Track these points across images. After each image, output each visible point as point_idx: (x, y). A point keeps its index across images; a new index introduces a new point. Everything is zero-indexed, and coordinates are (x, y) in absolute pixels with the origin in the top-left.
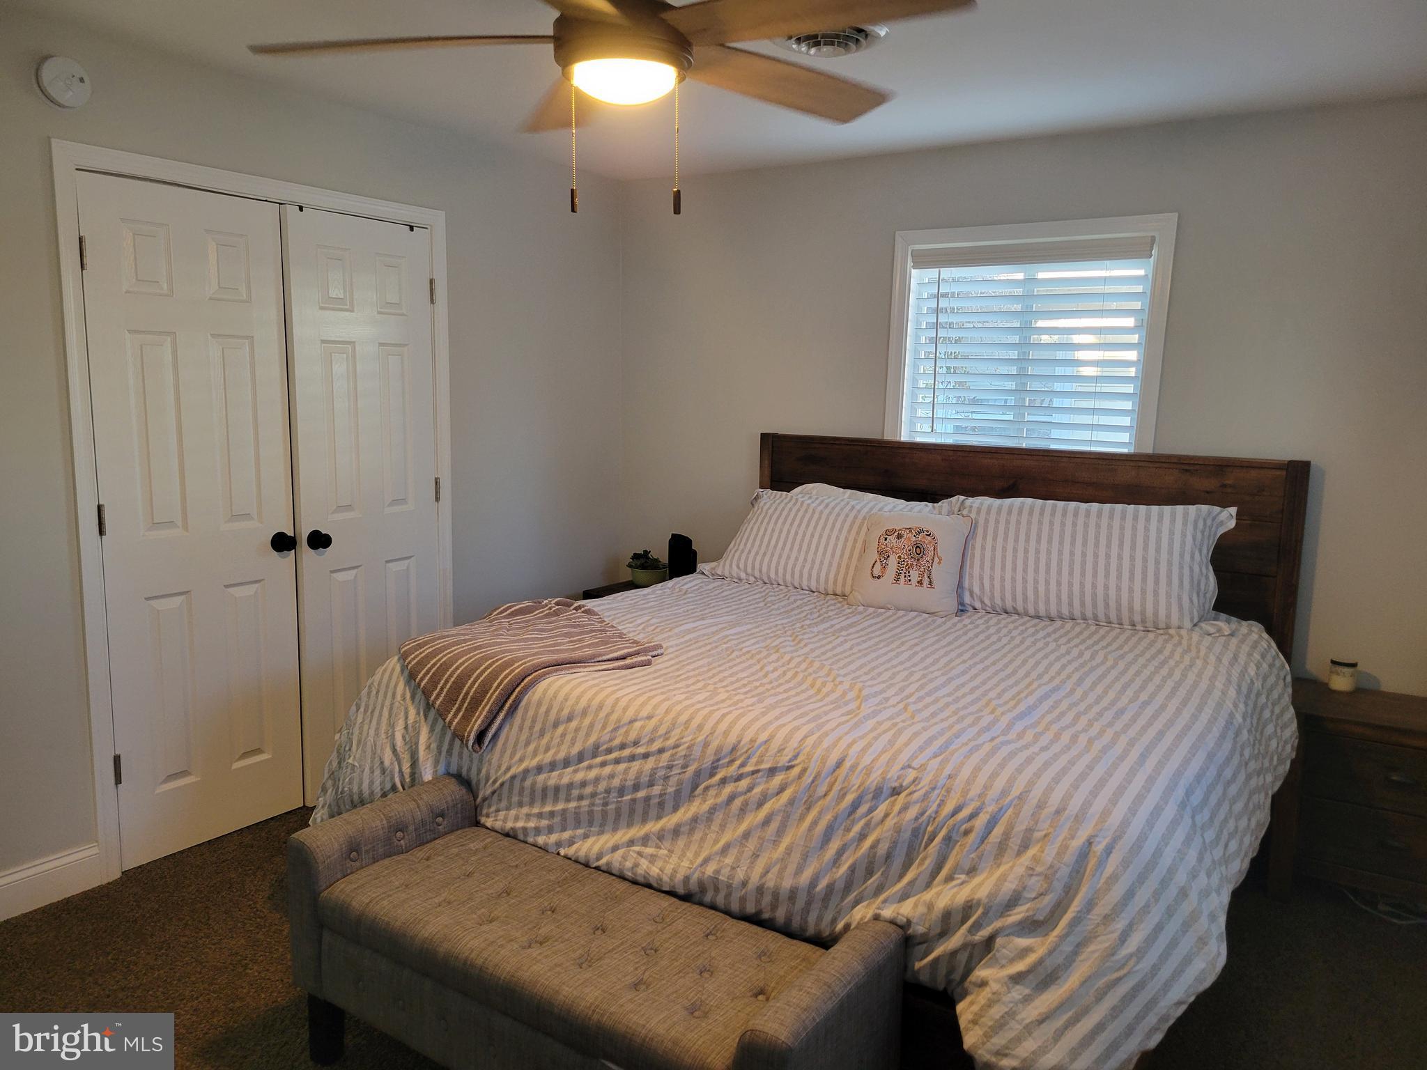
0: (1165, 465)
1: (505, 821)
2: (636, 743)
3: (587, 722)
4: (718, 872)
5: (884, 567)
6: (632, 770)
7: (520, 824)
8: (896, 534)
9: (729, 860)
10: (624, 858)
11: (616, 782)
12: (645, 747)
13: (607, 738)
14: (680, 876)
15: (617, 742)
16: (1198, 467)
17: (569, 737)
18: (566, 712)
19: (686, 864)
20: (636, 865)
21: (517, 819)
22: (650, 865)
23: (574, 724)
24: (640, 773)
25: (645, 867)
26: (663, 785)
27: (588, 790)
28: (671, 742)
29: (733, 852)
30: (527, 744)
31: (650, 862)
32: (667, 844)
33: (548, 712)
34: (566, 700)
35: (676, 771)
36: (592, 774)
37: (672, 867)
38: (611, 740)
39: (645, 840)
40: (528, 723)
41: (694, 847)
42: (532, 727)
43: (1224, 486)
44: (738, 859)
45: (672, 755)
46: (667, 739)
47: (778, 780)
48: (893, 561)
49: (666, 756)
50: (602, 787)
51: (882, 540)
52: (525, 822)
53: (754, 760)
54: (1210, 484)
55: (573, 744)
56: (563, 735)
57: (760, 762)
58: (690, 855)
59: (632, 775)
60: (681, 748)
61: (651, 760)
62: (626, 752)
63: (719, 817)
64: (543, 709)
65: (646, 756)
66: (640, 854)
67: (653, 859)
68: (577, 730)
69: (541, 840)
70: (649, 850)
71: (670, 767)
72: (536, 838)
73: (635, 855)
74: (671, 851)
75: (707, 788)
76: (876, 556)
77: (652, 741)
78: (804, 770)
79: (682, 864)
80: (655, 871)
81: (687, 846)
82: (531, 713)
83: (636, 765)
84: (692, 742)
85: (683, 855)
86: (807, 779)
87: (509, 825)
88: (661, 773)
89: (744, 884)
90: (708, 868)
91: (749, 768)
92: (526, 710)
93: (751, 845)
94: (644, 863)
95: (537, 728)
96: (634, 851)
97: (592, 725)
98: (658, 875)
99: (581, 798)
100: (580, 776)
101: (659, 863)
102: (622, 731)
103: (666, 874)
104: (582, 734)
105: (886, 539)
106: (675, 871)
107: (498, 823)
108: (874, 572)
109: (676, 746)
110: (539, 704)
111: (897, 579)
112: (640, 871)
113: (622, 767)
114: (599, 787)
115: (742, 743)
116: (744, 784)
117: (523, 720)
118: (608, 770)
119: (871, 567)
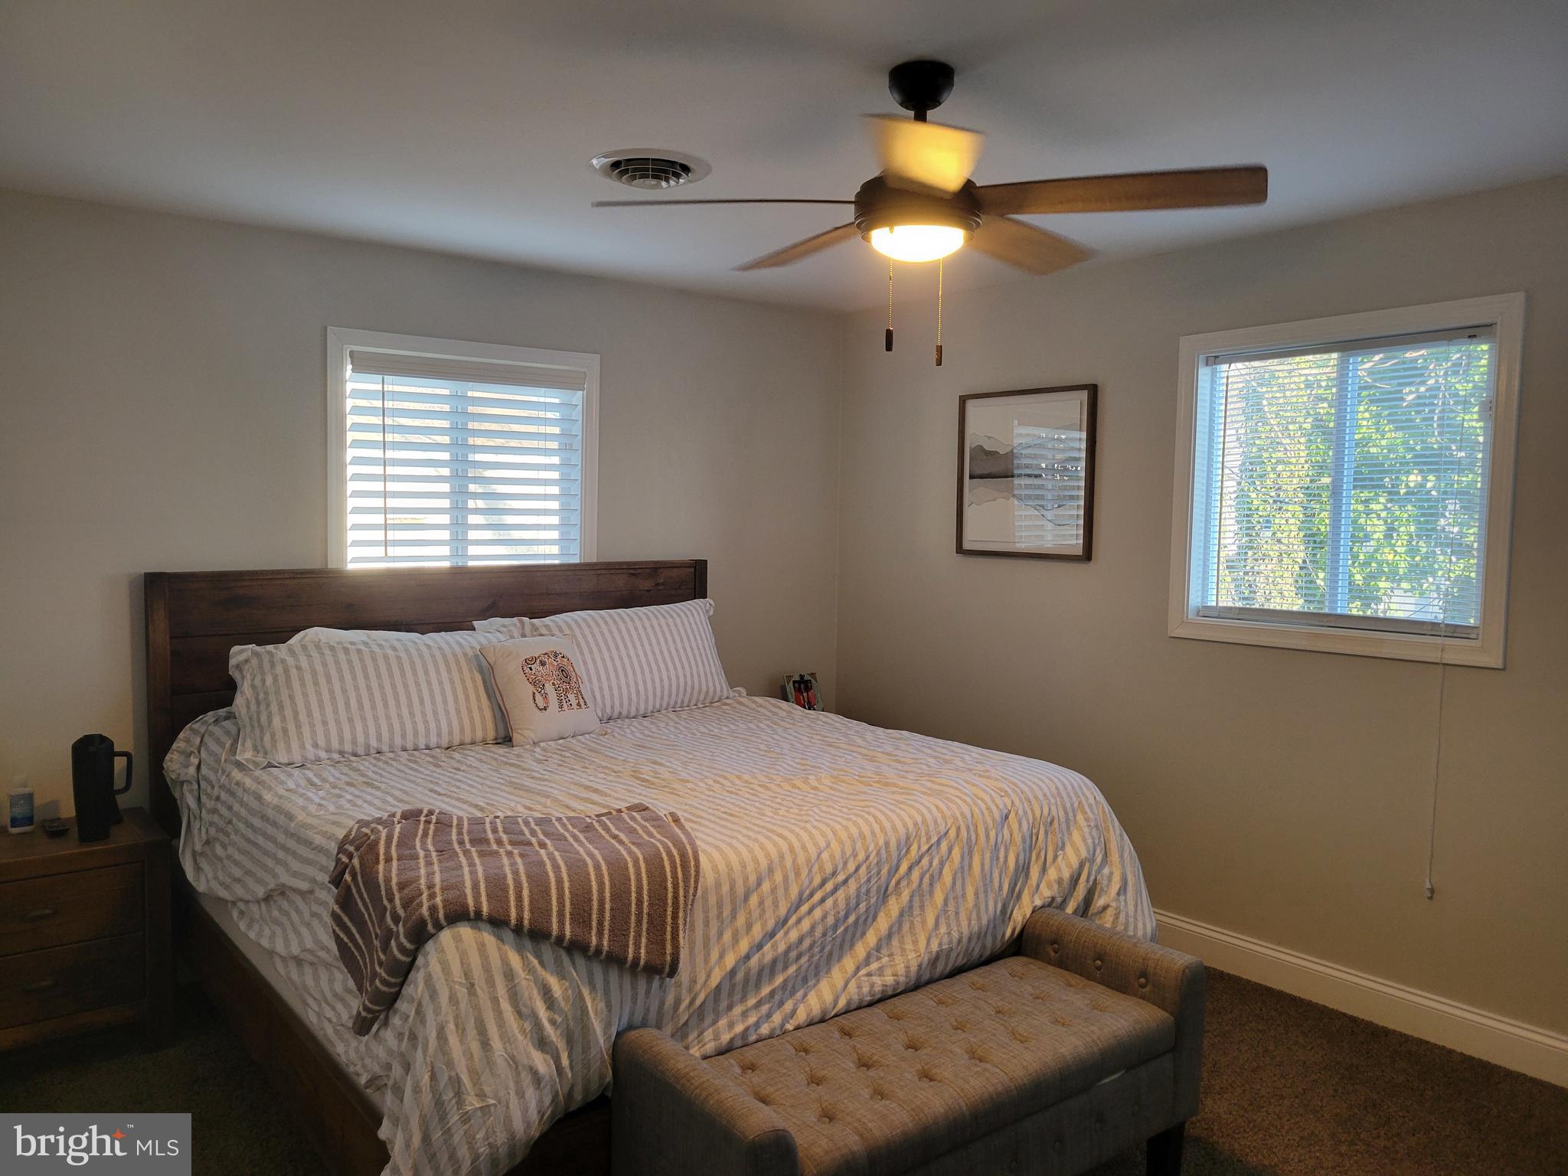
0: (618, 571)
1: (717, 1037)
2: (834, 874)
3: (778, 877)
4: (940, 944)
5: (545, 697)
6: (839, 900)
7: (739, 1028)
8: (538, 661)
9: (943, 930)
10: (859, 987)
11: (830, 920)
12: (842, 873)
13: (806, 882)
14: (914, 969)
15: (817, 880)
16: (639, 571)
17: (768, 902)
18: (753, 878)
19: (912, 955)
20: (872, 986)
21: (731, 1025)
22: (882, 978)
23: (766, 887)
24: (848, 899)
25: (880, 983)
26: (866, 900)
27: (807, 943)
28: (861, 856)
29: (942, 920)
30: (720, 934)
31: (879, 976)
32: (884, 951)
33: (732, 888)
34: (744, 867)
35: (873, 881)
36: (806, 925)
37: (902, 965)
38: (810, 883)
39: (867, 961)
40: (713, 913)
41: (908, 939)
42: (720, 915)
43: (657, 585)
44: (948, 925)
45: (868, 868)
46: (856, 856)
47: (944, 846)
48: (549, 688)
49: (863, 870)
50: (818, 933)
51: (527, 670)
52: (743, 1022)
53: (924, 839)
54: (646, 584)
55: (777, 906)
56: (761, 903)
57: (929, 839)
58: (909, 946)
59: (842, 905)
60: (871, 857)
61: (852, 882)
62: (829, 886)
63: (916, 904)
64: (726, 888)
65: (845, 882)
66: (869, 975)
67: (880, 971)
68: (774, 890)
69: (765, 1030)
70: (874, 966)
71: (869, 880)
72: (759, 1032)
73: (866, 979)
74: (891, 955)
75: (898, 883)
76: (531, 689)
77: (845, 863)
78: (959, 829)
79: (909, 957)
80: (889, 980)
81: (902, 942)
82: (712, 900)
83: (841, 894)
84: (878, 848)
85: (903, 950)
86: (964, 833)
87: (726, 1038)
88: (864, 890)
89: (960, 941)
90: (932, 946)
91: (924, 848)
92: (705, 898)
93: (951, 908)
94: (876, 979)
95: (727, 912)
96: (863, 975)
97: (786, 878)
98: (895, 980)
99: (799, 957)
100: (794, 935)
101: (888, 971)
102: (816, 868)
103: (901, 975)
104: (781, 891)
105: (531, 669)
106: (907, 967)
107: (707, 1046)
108: (539, 705)
109: (867, 858)
110: (718, 885)
111: (561, 707)
112: (878, 989)
113: (829, 902)
114: (816, 934)
115: (910, 830)
116: (925, 861)
117: (706, 911)
118: (818, 913)
119: (532, 702)
